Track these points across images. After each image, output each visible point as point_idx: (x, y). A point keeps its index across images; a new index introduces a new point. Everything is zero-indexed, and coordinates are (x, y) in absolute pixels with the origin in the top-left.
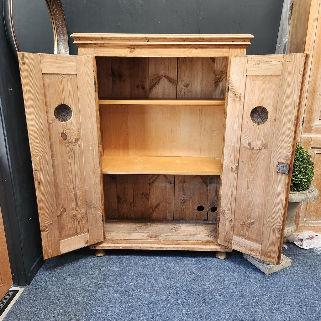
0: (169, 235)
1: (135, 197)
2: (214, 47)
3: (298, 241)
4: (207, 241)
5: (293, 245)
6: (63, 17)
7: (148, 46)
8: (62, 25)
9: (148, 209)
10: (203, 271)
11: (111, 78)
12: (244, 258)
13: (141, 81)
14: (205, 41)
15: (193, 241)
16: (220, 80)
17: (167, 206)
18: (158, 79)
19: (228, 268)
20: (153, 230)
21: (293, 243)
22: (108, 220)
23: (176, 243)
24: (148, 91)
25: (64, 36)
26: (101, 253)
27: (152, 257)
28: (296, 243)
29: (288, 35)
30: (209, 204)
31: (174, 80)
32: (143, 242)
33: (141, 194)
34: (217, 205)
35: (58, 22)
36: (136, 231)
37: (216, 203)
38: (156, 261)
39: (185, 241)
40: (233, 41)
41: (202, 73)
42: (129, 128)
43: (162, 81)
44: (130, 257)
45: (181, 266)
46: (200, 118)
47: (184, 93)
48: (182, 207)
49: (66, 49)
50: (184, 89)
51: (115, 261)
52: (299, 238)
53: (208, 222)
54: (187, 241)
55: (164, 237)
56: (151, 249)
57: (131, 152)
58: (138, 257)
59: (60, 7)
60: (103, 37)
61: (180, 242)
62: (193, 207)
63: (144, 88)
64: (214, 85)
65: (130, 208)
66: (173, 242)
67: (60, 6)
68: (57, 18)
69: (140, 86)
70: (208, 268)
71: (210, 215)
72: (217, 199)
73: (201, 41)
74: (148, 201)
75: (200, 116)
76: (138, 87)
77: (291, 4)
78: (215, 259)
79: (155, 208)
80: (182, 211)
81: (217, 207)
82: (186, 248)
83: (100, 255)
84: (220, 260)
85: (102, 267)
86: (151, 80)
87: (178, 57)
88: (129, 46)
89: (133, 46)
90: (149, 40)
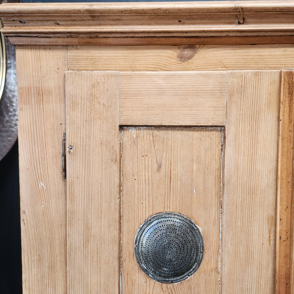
88: (177, 40)
89: (189, 39)
90: (244, 19)
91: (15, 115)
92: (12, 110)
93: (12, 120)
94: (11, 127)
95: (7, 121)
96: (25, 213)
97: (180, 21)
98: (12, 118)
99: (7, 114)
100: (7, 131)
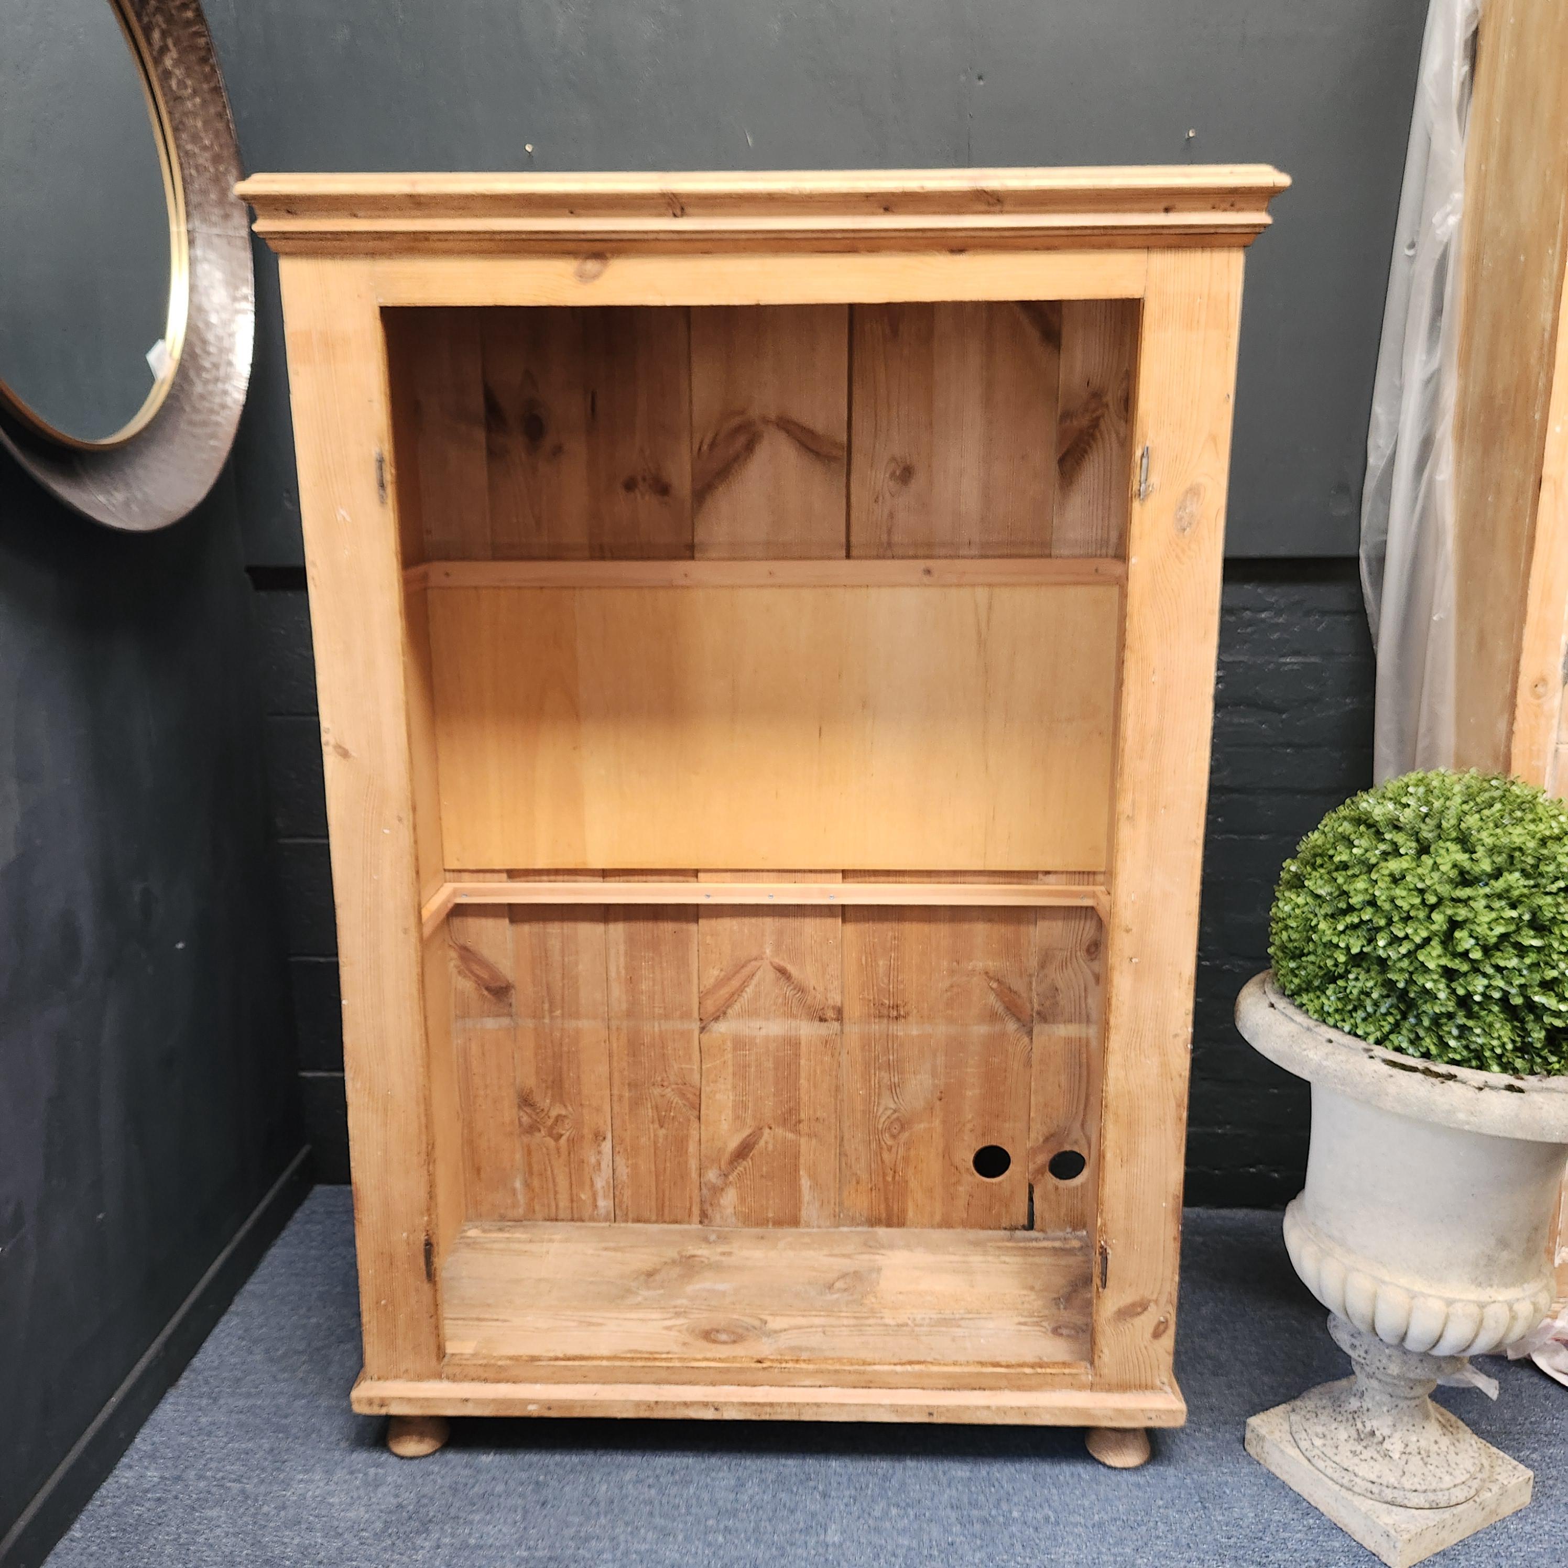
0: (817, 1321)
1: (620, 1098)
2: (1056, 242)
3: (1556, 1352)
4: (1032, 1366)
5: (1525, 1376)
6: (220, 115)
7: (677, 245)
8: (217, 159)
9: (694, 1166)
10: (1018, 1547)
11: (480, 435)
12: (1252, 1461)
13: (648, 453)
14: (1006, 208)
15: (955, 1364)
17: (803, 1149)
18: (742, 440)
19: (1162, 1527)
20: (724, 1294)
21: (1528, 1364)
23: (852, 1378)
24: (688, 501)
25: (226, 217)
26: (422, 1435)
27: (714, 1461)
28: (1541, 1362)
29: (1458, 196)
30: (1038, 1133)
31: (835, 444)
32: (664, 1374)
33: (654, 1083)
34: (1083, 1142)
35: (195, 138)
36: (623, 1297)
37: (1076, 1133)
38: (741, 1484)
39: (911, 1363)
40: (1167, 210)
41: (988, 401)
43: (762, 452)
44: (589, 1458)
45: (886, 1513)
46: (979, 654)
47: (891, 515)
48: (886, 1156)
49: (236, 288)
50: (887, 495)
51: (500, 1488)
52: (1559, 1332)
53: (1036, 1240)
54: (919, 1363)
55: (783, 1336)
56: (709, 1415)
58: (636, 1460)
59: (204, 60)
60: (420, 196)
61: (876, 1372)
62: (947, 1153)
63: (663, 489)
64: (1054, 465)
65: (593, 1159)
66: (836, 1371)
67: (203, 53)
68: (190, 122)
69: (644, 479)
70: (1047, 1530)
71: (1045, 1198)
72: (1082, 1107)
73: (987, 208)
74: (694, 1122)
75: (980, 641)
76: (630, 486)
77: (1468, 25)
78: (1083, 1470)
79: (731, 1162)
80: (889, 1179)
81: (1085, 1154)
82: (912, 1407)
83: (410, 1447)
84: (1114, 1477)
85: (425, 1528)
86: (705, 447)
87: (852, 306)
88: (571, 246)
89: (592, 244)
90: (682, 209)
91: (217, 380)
92: (207, 364)
93: (211, 393)
94: (212, 411)
95: (202, 397)
96: (314, 564)
97: (572, 213)
98: (211, 387)
99: (199, 375)
100: (205, 424)
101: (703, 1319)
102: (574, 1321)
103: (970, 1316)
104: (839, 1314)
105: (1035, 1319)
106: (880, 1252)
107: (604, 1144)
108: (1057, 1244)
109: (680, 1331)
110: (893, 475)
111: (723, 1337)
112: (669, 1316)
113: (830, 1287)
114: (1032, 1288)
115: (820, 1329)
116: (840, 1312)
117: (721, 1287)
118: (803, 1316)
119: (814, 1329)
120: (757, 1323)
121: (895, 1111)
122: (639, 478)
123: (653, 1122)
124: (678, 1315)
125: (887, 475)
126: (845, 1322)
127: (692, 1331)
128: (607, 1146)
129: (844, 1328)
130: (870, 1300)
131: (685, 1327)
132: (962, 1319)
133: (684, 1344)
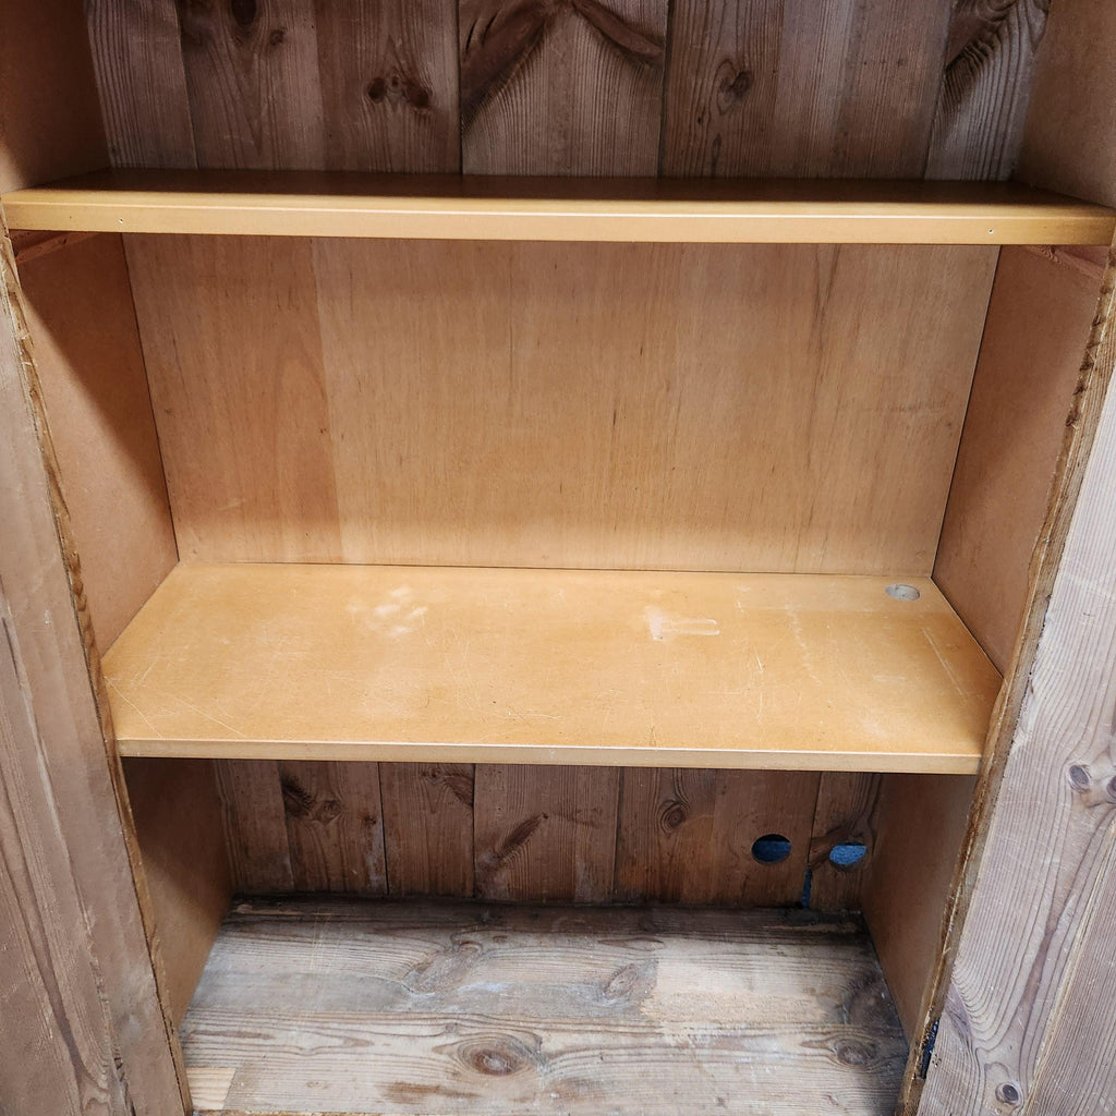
1: (390, 787)
9: (467, 848)
13: (399, 43)
16: (990, 43)
17: (579, 835)
18: (525, 27)
20: (497, 997)
22: (242, 909)
24: (453, 119)
30: (820, 827)
31: (651, 38)
33: (424, 774)
34: (868, 835)
37: (863, 825)
42: (329, 390)
46: (814, 326)
47: (718, 141)
48: (663, 842)
50: (715, 113)
57: (354, 543)
62: (727, 839)
63: (420, 97)
64: (938, 73)
65: (363, 840)
69: (395, 83)
71: (821, 882)
72: (871, 804)
74: (465, 809)
75: (819, 314)
76: (377, 91)
79: (505, 846)
80: (666, 862)
86: (475, 38)
101: (476, 1035)
102: (340, 1037)
103: (753, 1032)
104: (616, 1029)
105: (820, 1038)
106: (655, 937)
107: (374, 827)
108: (833, 928)
109: (450, 1055)
110: (724, 83)
111: (496, 1064)
112: (440, 1030)
113: (606, 987)
114: (812, 991)
115: (597, 1052)
116: (617, 1026)
117: (494, 987)
118: (579, 1031)
119: (591, 1053)
120: (530, 1042)
121: (676, 804)
122: (389, 81)
123: (424, 809)
124: (449, 1029)
125: (718, 84)
126: (624, 1040)
127: (463, 1054)
128: (377, 829)
129: (622, 1051)
130: (648, 1008)
131: (457, 1046)
132: (745, 1036)
133: (455, 1074)
